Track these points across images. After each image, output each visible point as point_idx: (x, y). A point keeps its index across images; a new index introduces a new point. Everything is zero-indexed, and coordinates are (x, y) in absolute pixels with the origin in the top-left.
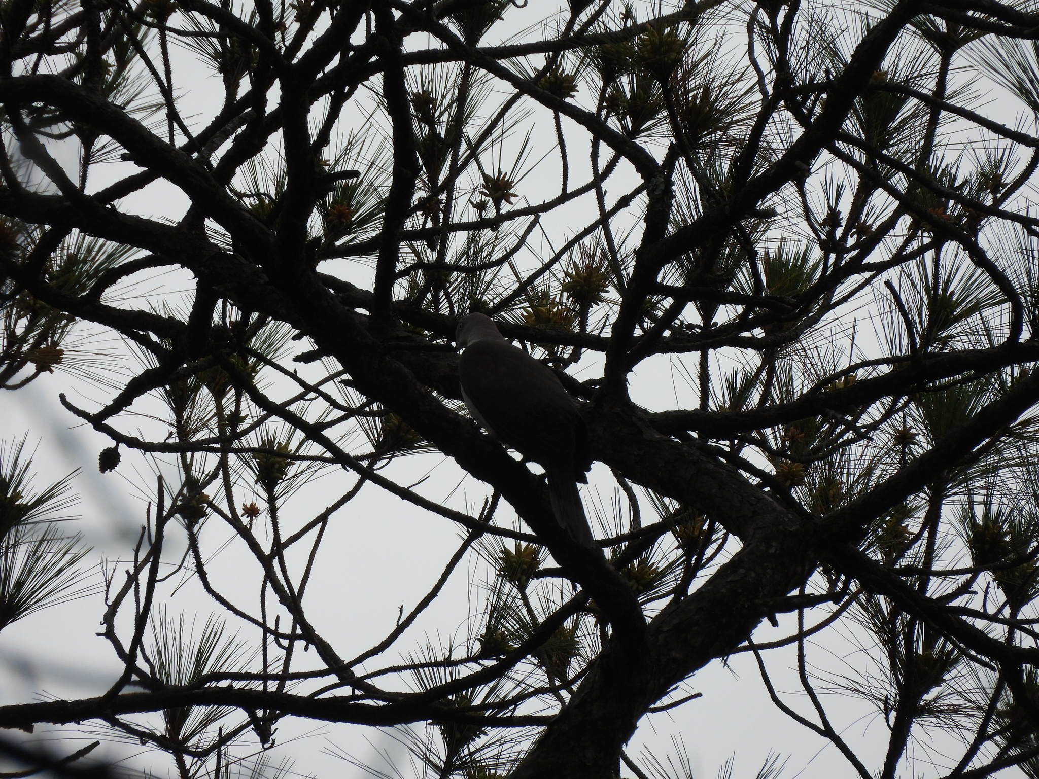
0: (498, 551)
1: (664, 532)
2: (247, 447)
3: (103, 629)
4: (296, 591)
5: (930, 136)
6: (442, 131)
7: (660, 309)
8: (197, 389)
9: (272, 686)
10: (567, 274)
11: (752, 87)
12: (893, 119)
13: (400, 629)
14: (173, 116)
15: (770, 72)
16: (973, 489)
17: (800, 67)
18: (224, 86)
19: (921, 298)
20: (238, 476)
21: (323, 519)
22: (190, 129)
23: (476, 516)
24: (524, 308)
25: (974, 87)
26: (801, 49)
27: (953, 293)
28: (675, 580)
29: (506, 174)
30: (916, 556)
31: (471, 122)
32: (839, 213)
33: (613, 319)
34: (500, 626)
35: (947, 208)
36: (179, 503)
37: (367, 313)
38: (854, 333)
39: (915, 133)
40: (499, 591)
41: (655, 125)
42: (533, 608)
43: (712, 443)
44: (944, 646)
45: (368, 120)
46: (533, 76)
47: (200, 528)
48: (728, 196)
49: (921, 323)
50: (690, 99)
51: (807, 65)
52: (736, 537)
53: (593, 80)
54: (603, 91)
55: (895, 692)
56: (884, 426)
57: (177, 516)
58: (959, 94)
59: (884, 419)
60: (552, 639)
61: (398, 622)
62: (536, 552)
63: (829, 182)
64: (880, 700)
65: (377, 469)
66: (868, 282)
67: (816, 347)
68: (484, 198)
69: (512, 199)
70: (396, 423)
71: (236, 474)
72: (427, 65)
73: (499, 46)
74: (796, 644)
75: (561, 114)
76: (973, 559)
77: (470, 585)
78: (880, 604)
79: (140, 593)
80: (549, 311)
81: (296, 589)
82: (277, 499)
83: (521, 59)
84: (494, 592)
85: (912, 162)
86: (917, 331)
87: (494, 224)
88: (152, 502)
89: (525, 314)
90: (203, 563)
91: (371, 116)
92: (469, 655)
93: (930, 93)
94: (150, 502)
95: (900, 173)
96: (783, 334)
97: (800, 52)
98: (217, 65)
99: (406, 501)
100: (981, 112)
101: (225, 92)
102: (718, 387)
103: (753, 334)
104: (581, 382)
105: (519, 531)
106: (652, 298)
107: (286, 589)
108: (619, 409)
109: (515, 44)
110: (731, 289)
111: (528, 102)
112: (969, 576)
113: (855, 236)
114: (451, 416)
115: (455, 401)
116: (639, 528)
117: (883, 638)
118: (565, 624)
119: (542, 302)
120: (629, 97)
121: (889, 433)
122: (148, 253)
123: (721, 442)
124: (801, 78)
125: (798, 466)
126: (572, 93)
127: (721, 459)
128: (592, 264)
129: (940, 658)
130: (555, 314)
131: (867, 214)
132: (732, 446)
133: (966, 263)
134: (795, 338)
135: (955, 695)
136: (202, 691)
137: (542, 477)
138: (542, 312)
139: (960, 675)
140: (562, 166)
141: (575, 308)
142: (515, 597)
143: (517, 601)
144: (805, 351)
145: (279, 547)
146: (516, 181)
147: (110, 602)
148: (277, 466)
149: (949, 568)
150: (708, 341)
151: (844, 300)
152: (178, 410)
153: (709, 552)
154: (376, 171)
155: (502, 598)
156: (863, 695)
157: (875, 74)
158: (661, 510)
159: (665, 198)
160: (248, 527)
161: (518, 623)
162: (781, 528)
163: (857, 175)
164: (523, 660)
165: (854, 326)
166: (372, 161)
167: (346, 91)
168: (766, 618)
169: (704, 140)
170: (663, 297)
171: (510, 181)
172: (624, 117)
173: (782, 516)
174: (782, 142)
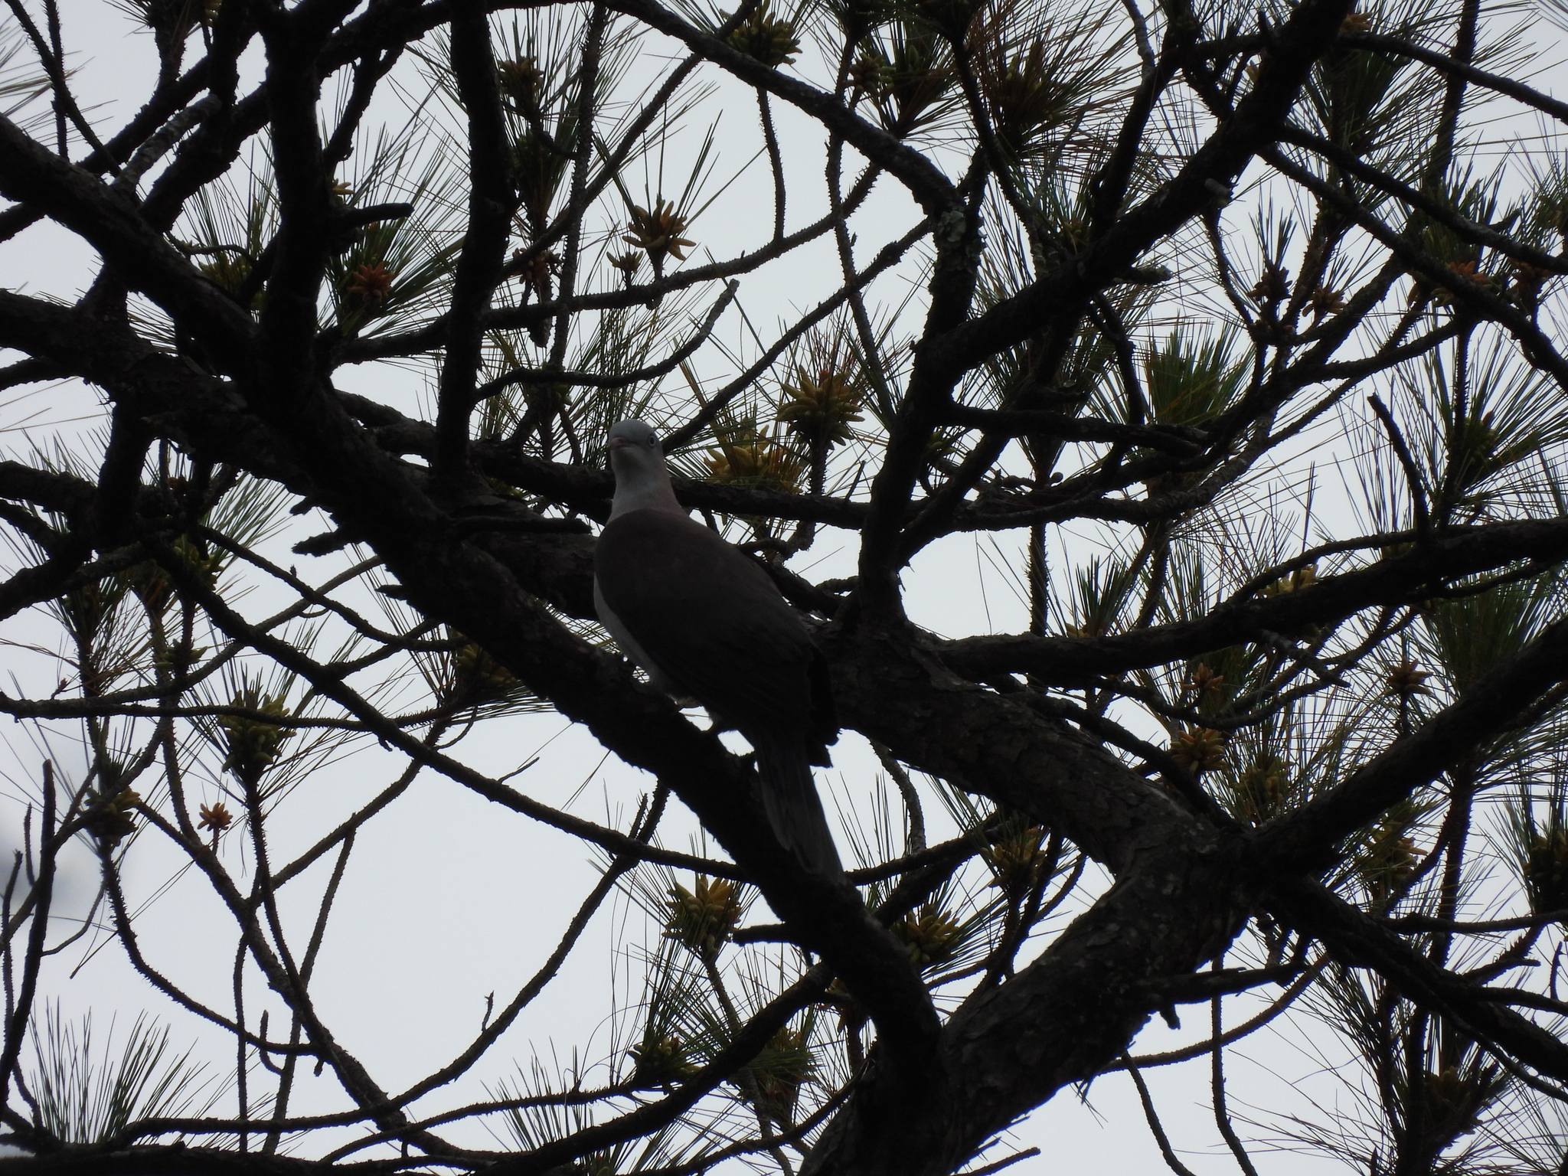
0: (665, 891)
1: (967, 857)
2: (206, 703)
4: (298, 967)
5: (1447, 128)
6: (552, 129)
7: (956, 451)
8: (115, 598)
9: (256, 1142)
10: (786, 388)
11: (1120, 44)
12: (1378, 99)
13: (488, 1037)
14: (65, 107)
15: (1154, 13)
16: (1530, 774)
18: (157, 51)
19: (1434, 426)
20: (191, 758)
21: (346, 833)
22: (96, 129)
23: (625, 830)
24: (709, 448)
25: (1526, 38)
27: (1491, 417)
28: (989, 942)
29: (671, 205)
30: (1426, 896)
32: (1285, 272)
33: (873, 469)
34: (670, 1028)
35: (1478, 261)
36: (84, 807)
37: (424, 463)
38: (1310, 491)
39: (1418, 124)
40: (667, 965)
41: (941, 111)
42: (730, 996)
43: (1054, 694)
44: (1478, 1060)
46: (718, 25)
47: (124, 852)
48: (1080, 246)
49: (1433, 470)
50: (1009, 61)
52: (1101, 864)
53: (826, 34)
54: (848, 53)
55: (1391, 1145)
56: (1366, 661)
57: (83, 831)
58: (1499, 51)
59: (1366, 648)
60: (766, 1052)
61: (484, 1024)
62: (735, 893)
63: (1265, 215)
64: (1363, 1160)
65: (443, 747)
66: (1335, 397)
67: (1242, 517)
68: (633, 249)
69: (684, 250)
70: (474, 654)
71: (187, 754)
72: (525, 11)
74: (1208, 1057)
75: (769, 94)
76: (1532, 901)
77: (615, 954)
78: (1359, 985)
79: (14, 975)
80: (755, 454)
81: (298, 965)
82: (262, 799)
84: (659, 966)
85: (1413, 178)
86: (1427, 486)
87: (650, 296)
88: (34, 804)
89: (712, 459)
90: (128, 916)
91: (422, 106)
92: (615, 1081)
93: (1446, 51)
94: (30, 807)
95: (1392, 199)
96: (1182, 493)
98: (143, 13)
99: (496, 804)
100: (1540, 85)
101: (159, 61)
102: (1063, 590)
103: (1126, 495)
104: (814, 584)
105: (701, 856)
106: (943, 431)
107: (280, 961)
108: (886, 635)
110: (1086, 412)
111: (709, 71)
112: (1522, 932)
113: (1312, 314)
115: (583, 620)
116: (921, 849)
117: (1367, 1046)
118: (788, 1026)
119: (742, 437)
120: (892, 60)
121: (1376, 673)
122: (22, 356)
123: (1072, 692)
124: (1213, 27)
125: (1211, 735)
126: (790, 56)
127: (1071, 723)
128: (832, 369)
129: (1471, 1081)
130: (767, 460)
131: (1334, 273)
132: (1089, 699)
133: (1517, 362)
134: (1205, 500)
135: (1499, 1149)
136: (128, 1153)
137: (748, 759)
138: (743, 455)
139: (1507, 1111)
140: (774, 189)
141: (801, 449)
142: (698, 975)
143: (700, 981)
144: (1222, 524)
145: (266, 885)
146: (690, 216)
148: (262, 739)
149: (1486, 918)
150: (1046, 508)
151: (1294, 429)
152: (83, 637)
153: (1051, 891)
154: (428, 202)
155: (674, 976)
156: (1332, 1152)
157: (1348, 19)
158: (962, 816)
159: (967, 250)
160: (211, 848)
161: (702, 1022)
162: (1184, 848)
163: (1313, 202)
164: (715, 1091)
165: (1311, 478)
166: (419, 184)
167: (381, 59)
168: (1158, 1013)
169: (1034, 141)
170: (964, 429)
171: (679, 217)
172: (885, 99)
173: (1186, 827)
174: (1176, 143)
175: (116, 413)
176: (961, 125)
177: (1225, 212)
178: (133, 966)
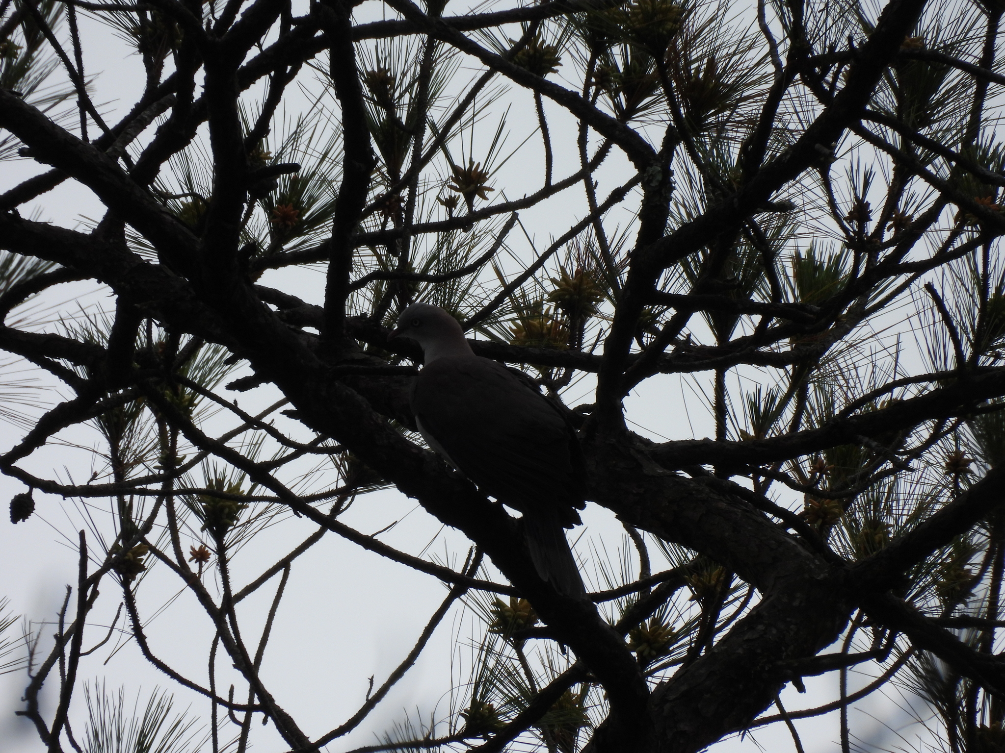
0: (491, 604)
1: (679, 585)
2: (189, 487)
3: (23, 706)
4: (252, 660)
5: (977, 109)
6: (403, 115)
7: (659, 322)
10: (554, 282)
11: (765, 57)
12: (935, 90)
13: (370, 704)
14: (85, 105)
15: (784, 39)
17: (818, 34)
18: (145, 68)
21: (285, 564)
22: (106, 119)
23: (458, 569)
24: (512, 320)
26: (819, 12)
29: (479, 164)
31: (436, 104)
32: (868, 204)
33: (606, 334)
35: (996, 196)
36: (114, 557)
37: (317, 332)
39: (960, 107)
41: (653, 103)
45: (315, 105)
46: (508, 48)
47: (138, 584)
48: (738, 188)
50: (693, 71)
51: (826, 31)
53: (578, 51)
54: (591, 64)
57: (113, 571)
61: (368, 696)
63: (855, 168)
66: (907, 284)
68: (454, 193)
69: (487, 194)
72: (382, 40)
73: (466, 15)
75: (542, 95)
80: (542, 325)
82: (227, 549)
83: (494, 29)
85: (955, 143)
87: (466, 223)
89: (514, 327)
90: (141, 625)
91: (319, 100)
92: (452, 732)
93: (976, 62)
95: (940, 157)
96: (808, 347)
97: (819, 15)
98: (136, 42)
99: (369, 551)
101: (146, 75)
104: (572, 408)
106: (653, 308)
108: (614, 440)
109: (486, 12)
111: (500, 79)
113: (893, 230)
114: (414, 451)
117: (942, 708)
118: (572, 691)
119: (534, 313)
120: (621, 70)
122: (59, 266)
124: (819, 47)
125: (829, 502)
126: (555, 68)
130: (549, 329)
131: (907, 204)
132: (756, 484)
138: (534, 326)
145: (230, 601)
146: (491, 172)
147: (34, 673)
148: (227, 510)
150: (719, 358)
151: (881, 305)
152: (114, 440)
154: (329, 164)
157: (908, 40)
158: (673, 559)
159: (663, 191)
160: (198, 576)
162: (807, 576)
163: (891, 160)
166: (323, 153)
167: (287, 72)
168: (791, 683)
169: (709, 121)
170: (665, 307)
171: (484, 172)
172: (617, 95)
173: (808, 562)
174: (801, 122)
175: (118, 302)
176: (663, 112)
177: (834, 166)
178: (145, 657)
